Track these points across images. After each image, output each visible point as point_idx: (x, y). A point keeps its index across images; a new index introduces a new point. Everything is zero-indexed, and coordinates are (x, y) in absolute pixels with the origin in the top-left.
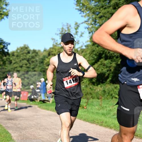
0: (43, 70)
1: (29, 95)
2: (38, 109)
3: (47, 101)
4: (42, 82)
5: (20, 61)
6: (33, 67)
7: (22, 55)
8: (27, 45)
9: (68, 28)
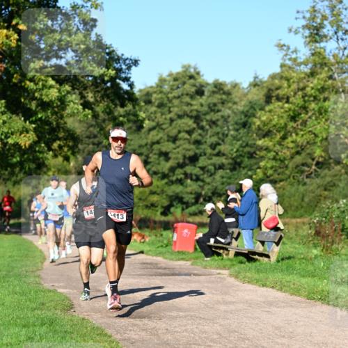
0: (247, 149)
1: (200, 235)
2: (232, 280)
3: (261, 255)
4: (245, 190)
5: (172, 120)
6: (214, 139)
7: (176, 102)
8: (195, 69)
9: (333, 8)
